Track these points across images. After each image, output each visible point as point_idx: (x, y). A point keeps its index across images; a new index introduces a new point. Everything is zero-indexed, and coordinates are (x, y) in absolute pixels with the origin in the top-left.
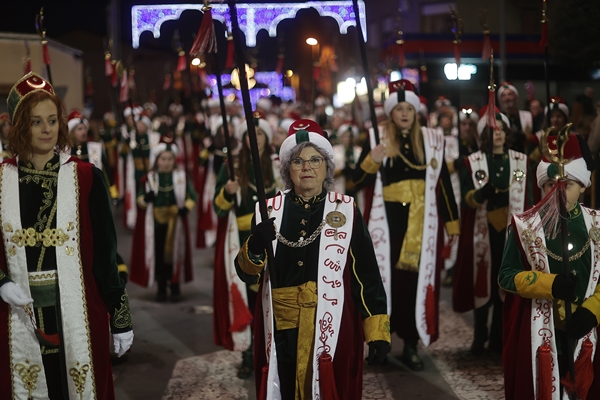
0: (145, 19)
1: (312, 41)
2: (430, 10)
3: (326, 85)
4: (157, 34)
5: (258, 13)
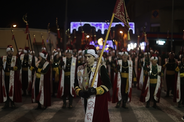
0: (74, 26)
1: (121, 32)
2: (153, 25)
3: (125, 45)
4: (77, 30)
5: (105, 25)
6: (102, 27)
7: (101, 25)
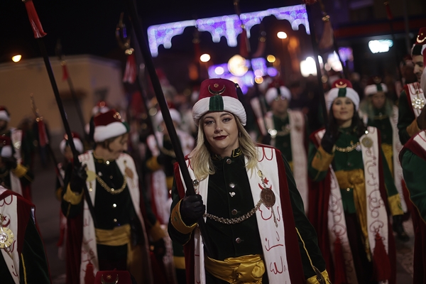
0: (159, 34)
2: (355, 5)
4: (168, 45)
6: (227, 28)
7: (223, 23)
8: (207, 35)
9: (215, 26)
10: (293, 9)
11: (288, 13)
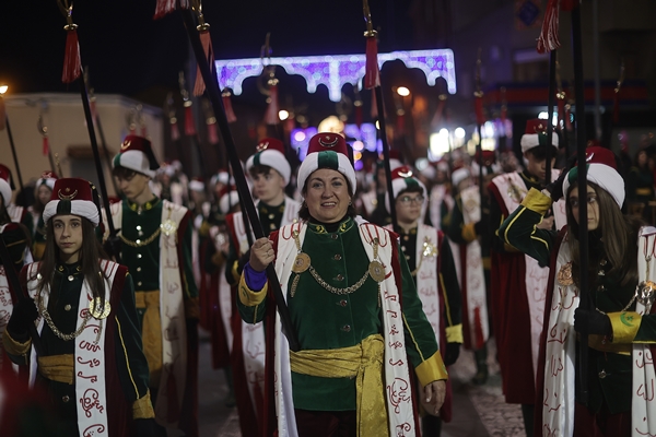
1: (403, 91)
2: (521, 57)
4: (238, 91)
5: (341, 66)
7: (326, 65)
8: (300, 81)
9: (311, 68)
10: (430, 54)
11: (422, 59)
